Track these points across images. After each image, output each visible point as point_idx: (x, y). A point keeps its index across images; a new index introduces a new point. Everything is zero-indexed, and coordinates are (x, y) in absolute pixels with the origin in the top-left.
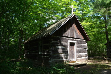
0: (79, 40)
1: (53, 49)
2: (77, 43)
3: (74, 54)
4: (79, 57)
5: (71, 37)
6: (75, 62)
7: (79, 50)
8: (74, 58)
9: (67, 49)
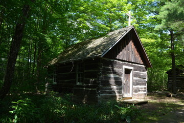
0: (137, 65)
1: (103, 78)
2: (134, 70)
3: (129, 87)
4: (136, 91)
5: (126, 61)
6: (131, 98)
7: (136, 80)
8: (129, 92)
9: (120, 78)
